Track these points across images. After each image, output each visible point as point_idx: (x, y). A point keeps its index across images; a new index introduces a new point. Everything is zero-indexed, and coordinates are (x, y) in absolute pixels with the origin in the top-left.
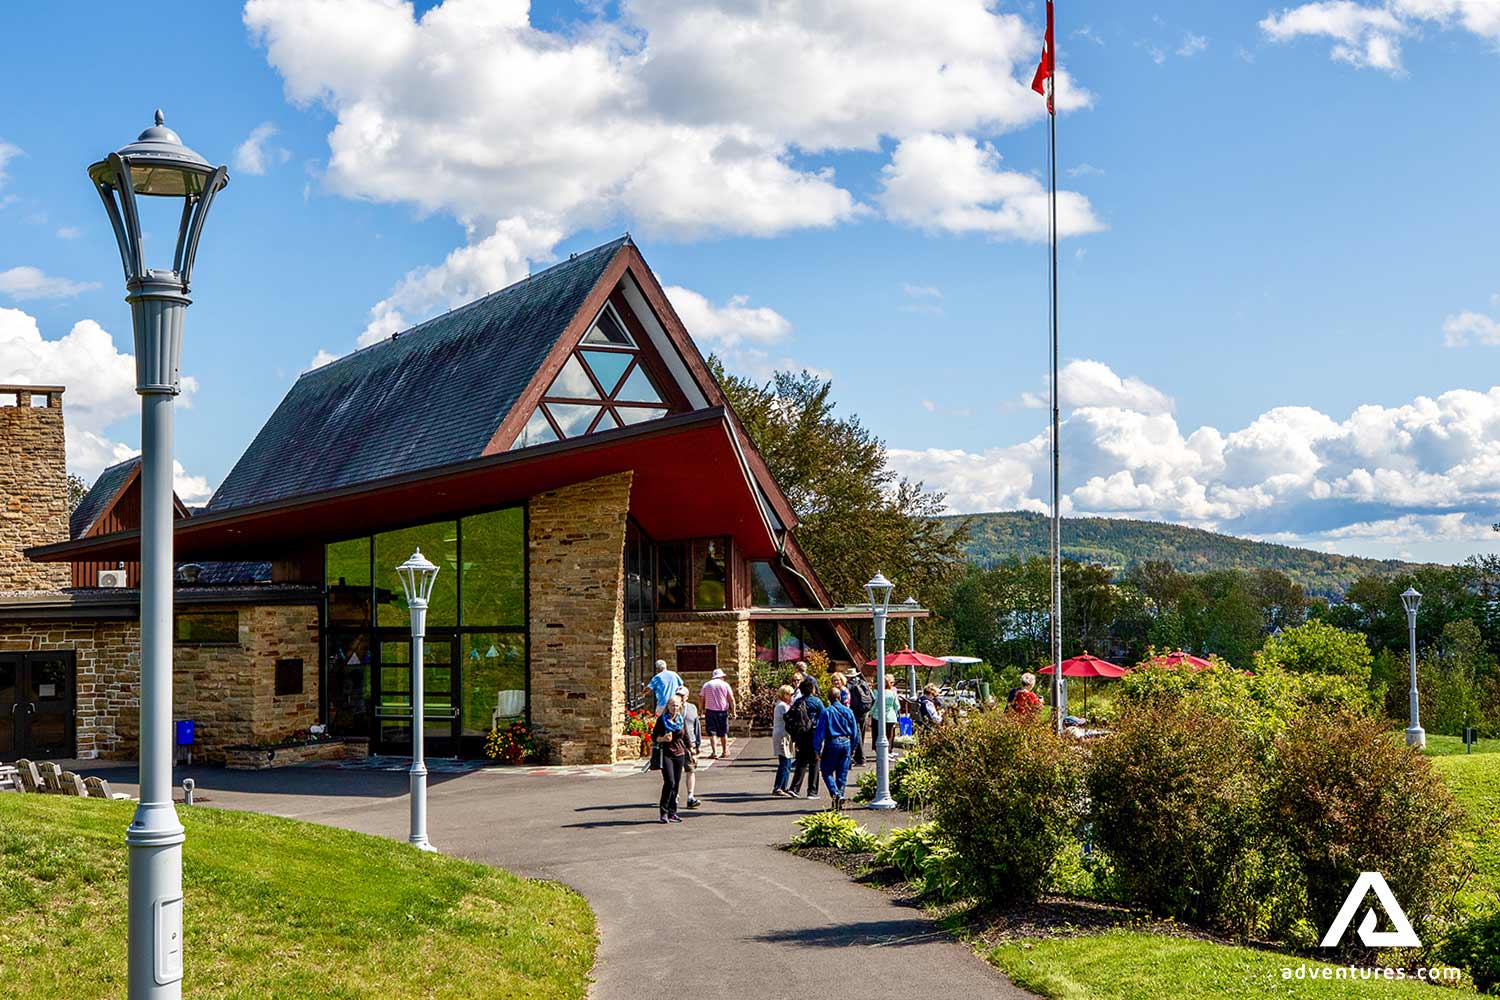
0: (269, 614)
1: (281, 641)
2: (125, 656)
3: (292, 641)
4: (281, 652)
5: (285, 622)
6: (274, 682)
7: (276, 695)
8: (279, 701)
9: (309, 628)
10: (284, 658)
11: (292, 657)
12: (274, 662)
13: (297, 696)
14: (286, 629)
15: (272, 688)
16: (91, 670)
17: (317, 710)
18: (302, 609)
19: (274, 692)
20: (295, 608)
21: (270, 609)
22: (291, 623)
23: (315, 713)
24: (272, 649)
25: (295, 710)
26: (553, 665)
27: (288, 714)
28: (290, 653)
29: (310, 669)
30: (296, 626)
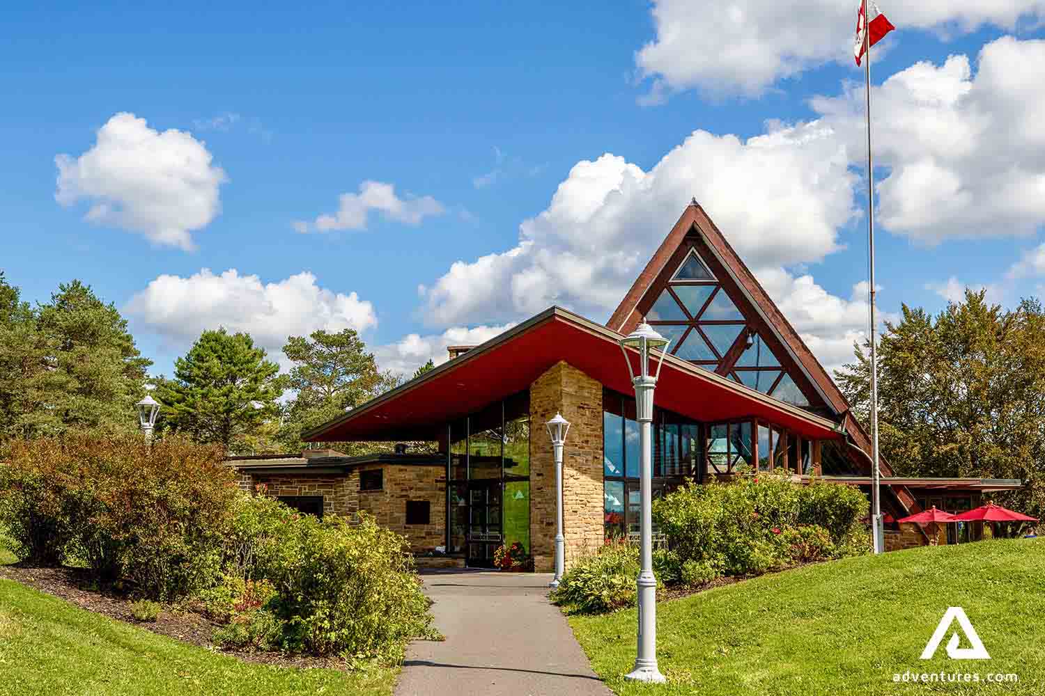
0: (402, 470)
1: (411, 489)
2: (343, 500)
3: (421, 489)
4: (411, 496)
5: (415, 476)
6: (405, 514)
7: (407, 523)
8: (409, 528)
9: (437, 481)
10: (414, 500)
11: (421, 500)
12: (405, 502)
13: (426, 526)
14: (417, 481)
15: (404, 520)
16: (331, 509)
17: (444, 536)
18: (431, 468)
19: (405, 522)
20: (425, 468)
21: (402, 467)
22: (420, 478)
23: (442, 539)
24: (404, 493)
25: (424, 535)
26: (540, 503)
27: (417, 537)
28: (420, 497)
29: (437, 509)
30: (425, 479)
